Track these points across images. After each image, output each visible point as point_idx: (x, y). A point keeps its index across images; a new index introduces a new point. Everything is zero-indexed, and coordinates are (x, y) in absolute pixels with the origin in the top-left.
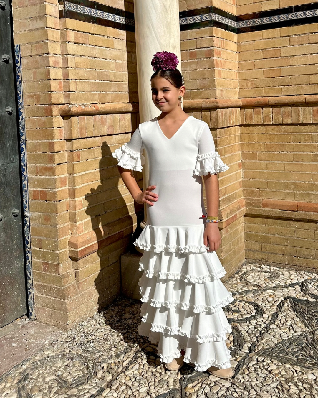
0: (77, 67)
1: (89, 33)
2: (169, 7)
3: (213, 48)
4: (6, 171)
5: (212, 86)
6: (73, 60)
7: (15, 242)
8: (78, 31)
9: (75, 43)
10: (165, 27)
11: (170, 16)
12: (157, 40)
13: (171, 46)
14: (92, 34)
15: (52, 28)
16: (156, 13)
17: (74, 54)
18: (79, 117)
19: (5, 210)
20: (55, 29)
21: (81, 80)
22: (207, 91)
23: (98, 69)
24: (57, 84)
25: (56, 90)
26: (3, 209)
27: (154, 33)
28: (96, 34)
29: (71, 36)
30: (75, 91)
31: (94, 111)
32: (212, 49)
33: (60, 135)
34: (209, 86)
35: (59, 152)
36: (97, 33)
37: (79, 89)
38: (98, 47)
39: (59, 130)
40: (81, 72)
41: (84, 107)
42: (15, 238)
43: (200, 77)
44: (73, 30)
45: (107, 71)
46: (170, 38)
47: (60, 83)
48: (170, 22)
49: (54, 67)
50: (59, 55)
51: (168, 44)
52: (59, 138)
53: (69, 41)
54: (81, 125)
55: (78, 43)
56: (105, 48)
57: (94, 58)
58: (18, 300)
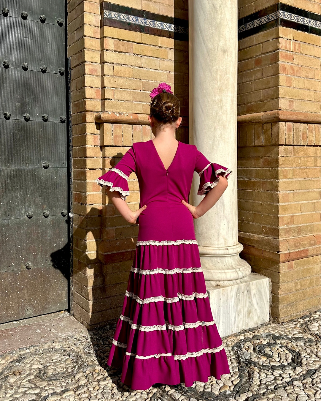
0: (116, 75)
1: (134, 42)
2: (220, 6)
3: (278, 51)
4: (57, 174)
5: (276, 97)
6: (112, 68)
7: (63, 239)
8: (120, 40)
9: (115, 51)
10: (213, 28)
11: (220, 16)
12: (204, 44)
13: (219, 49)
14: (138, 43)
15: (91, 37)
16: (204, 14)
17: (112, 62)
18: (114, 124)
19: (54, 209)
20: (94, 38)
21: (121, 89)
22: (270, 102)
23: (143, 79)
24: (94, 92)
25: (92, 97)
26: (52, 208)
27: (201, 36)
28: (143, 44)
29: (110, 44)
30: (112, 99)
31: (131, 120)
32: (277, 53)
33: (95, 141)
34: (273, 95)
35: (94, 157)
36: (143, 42)
37: (116, 97)
38: (145, 57)
39: (94, 136)
40: (121, 81)
41: (118, 115)
42: (63, 236)
43: (264, 87)
44: (113, 38)
45: (156, 82)
46: (219, 41)
47: (98, 90)
48: (220, 23)
49: (91, 75)
50: (98, 64)
51: (216, 47)
52: (94, 144)
53: (106, 48)
54: (116, 133)
55: (119, 52)
56: (154, 58)
57: (140, 68)
58: (62, 294)
